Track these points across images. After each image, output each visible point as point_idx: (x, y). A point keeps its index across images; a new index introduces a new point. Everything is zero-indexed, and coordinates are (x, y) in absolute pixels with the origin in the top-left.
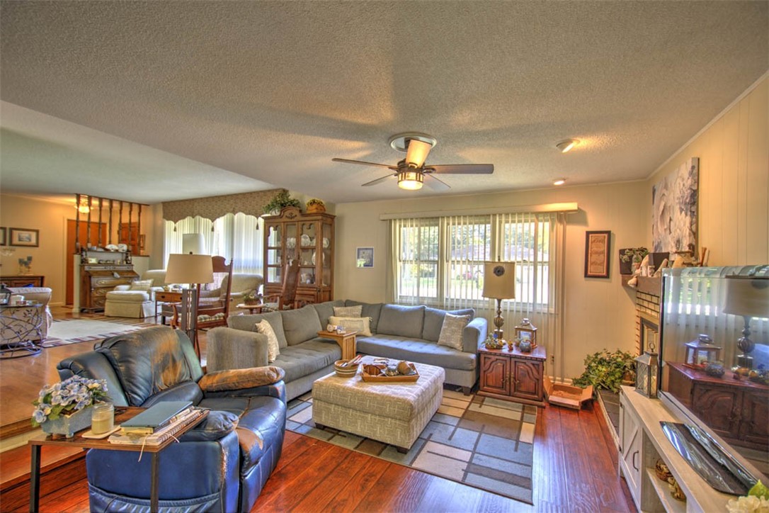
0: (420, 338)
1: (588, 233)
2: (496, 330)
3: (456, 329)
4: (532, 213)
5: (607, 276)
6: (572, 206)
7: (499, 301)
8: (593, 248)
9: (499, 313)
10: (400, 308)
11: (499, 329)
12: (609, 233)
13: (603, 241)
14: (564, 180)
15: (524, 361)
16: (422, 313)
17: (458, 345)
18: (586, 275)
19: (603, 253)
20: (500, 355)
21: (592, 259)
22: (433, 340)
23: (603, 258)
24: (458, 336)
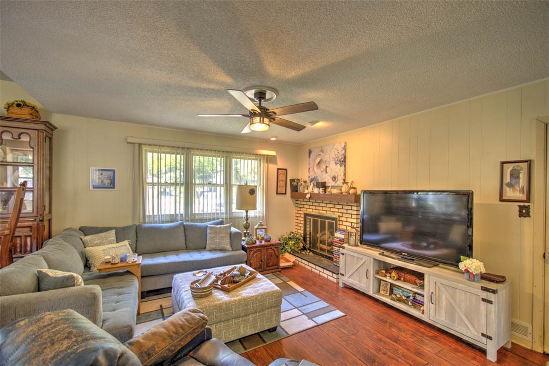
0: (188, 249)
1: (278, 169)
2: (245, 231)
3: (225, 235)
4: (254, 154)
5: (285, 194)
6: (272, 153)
7: (247, 212)
8: (280, 178)
9: (247, 219)
10: (163, 227)
11: (247, 231)
12: (286, 170)
13: (284, 174)
14: (276, 137)
15: (270, 247)
16: (183, 228)
17: (228, 247)
18: (277, 193)
19: (284, 180)
20: (257, 247)
21: (279, 184)
22: (202, 248)
23: (284, 183)
24: (228, 240)
